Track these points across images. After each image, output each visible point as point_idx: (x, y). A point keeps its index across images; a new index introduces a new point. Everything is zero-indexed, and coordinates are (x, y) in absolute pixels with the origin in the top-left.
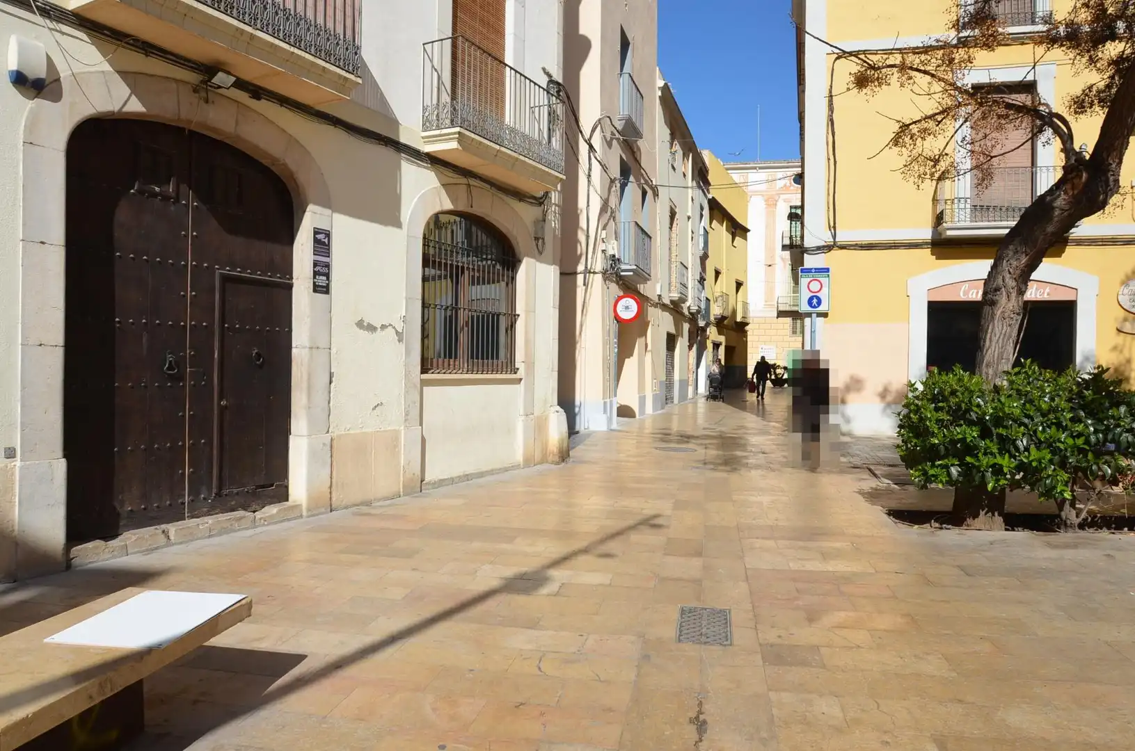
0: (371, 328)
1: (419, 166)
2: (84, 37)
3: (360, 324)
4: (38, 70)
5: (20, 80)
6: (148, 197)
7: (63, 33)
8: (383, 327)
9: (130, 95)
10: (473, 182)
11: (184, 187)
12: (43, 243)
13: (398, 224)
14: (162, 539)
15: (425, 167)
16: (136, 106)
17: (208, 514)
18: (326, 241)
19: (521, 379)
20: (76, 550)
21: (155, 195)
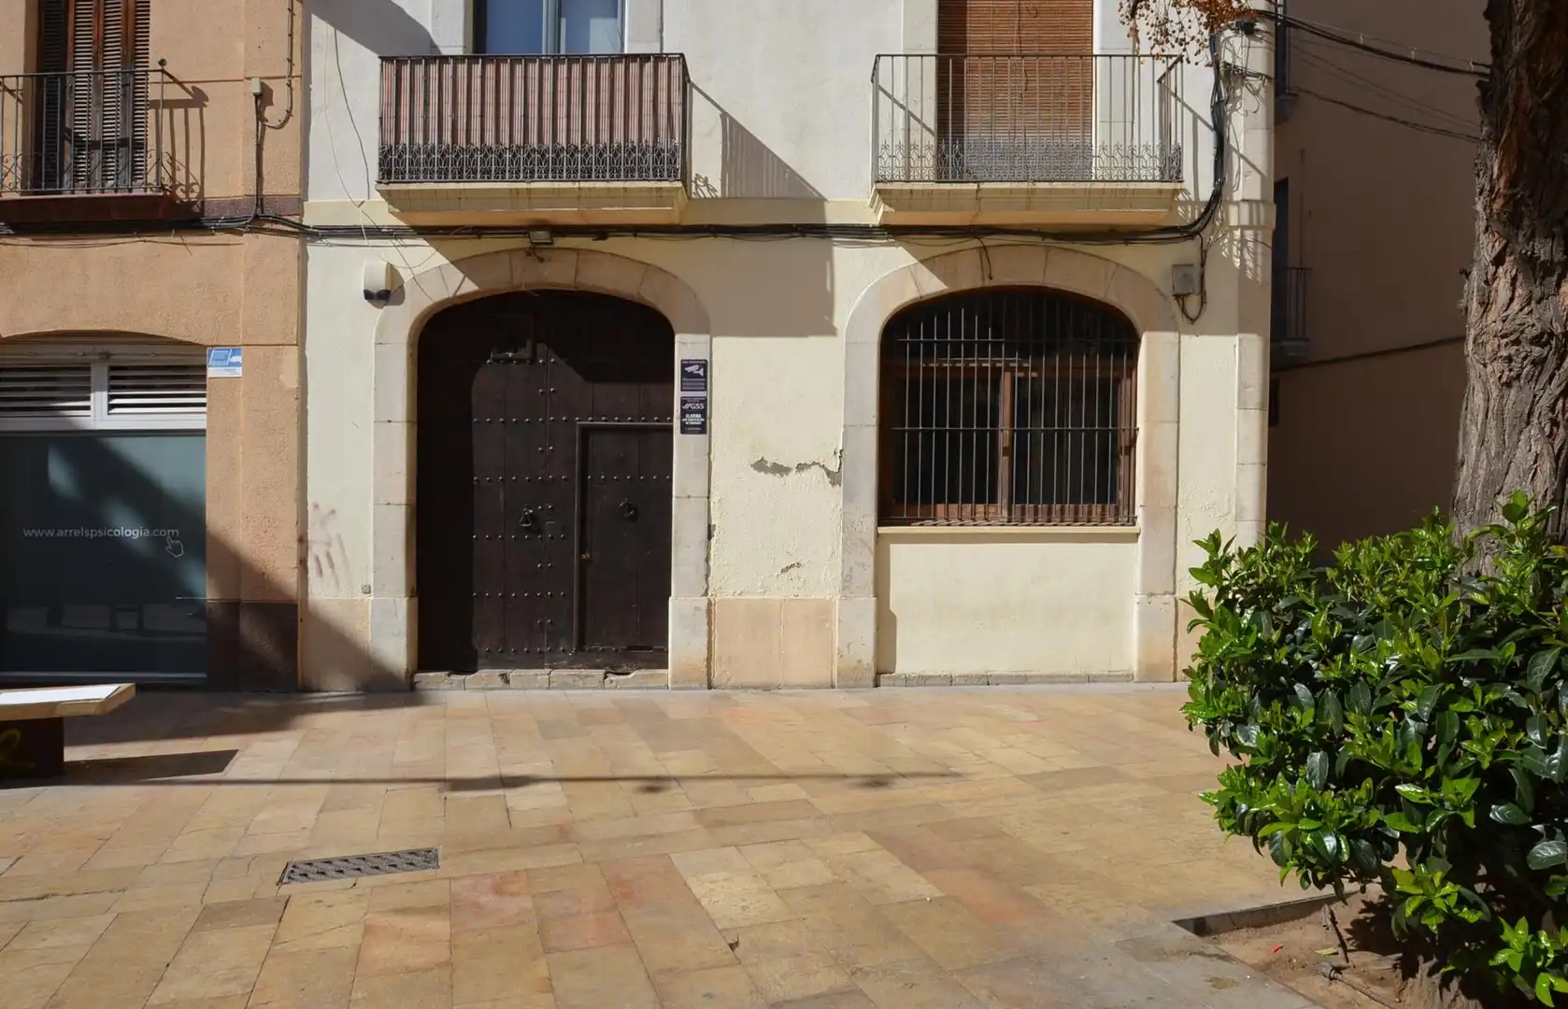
0: (780, 470)
1: (870, 245)
2: (425, 243)
3: (760, 466)
4: (380, 283)
5: (369, 295)
6: (503, 363)
7: (406, 246)
8: (801, 467)
9: (463, 280)
10: (989, 241)
11: (542, 348)
12: (390, 421)
13: (831, 331)
14: (499, 682)
15: (882, 245)
16: (470, 287)
17: (569, 666)
18: (701, 372)
19: (1138, 534)
20: (420, 676)
21: (511, 360)
